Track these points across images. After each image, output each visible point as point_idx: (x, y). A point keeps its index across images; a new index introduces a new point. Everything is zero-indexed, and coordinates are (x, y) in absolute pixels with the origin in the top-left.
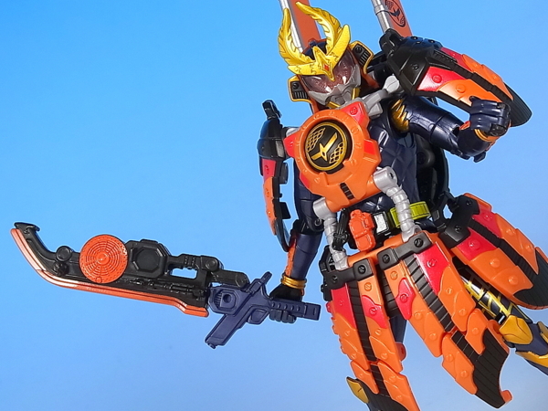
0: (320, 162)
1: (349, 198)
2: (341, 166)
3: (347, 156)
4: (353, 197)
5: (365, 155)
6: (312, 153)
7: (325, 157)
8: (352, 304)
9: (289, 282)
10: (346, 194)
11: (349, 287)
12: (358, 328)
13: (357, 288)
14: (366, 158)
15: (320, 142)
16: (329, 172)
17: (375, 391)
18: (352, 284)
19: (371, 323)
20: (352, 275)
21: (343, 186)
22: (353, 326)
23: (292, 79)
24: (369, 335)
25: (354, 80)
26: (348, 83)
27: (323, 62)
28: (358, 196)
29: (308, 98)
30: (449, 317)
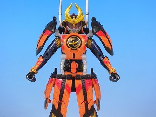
1: (73, 58)
2: (76, 49)
4: (74, 58)
6: (69, 42)
7: (73, 45)
8: (62, 84)
13: (65, 81)
15: (73, 41)
16: (72, 49)
17: (57, 108)
18: (64, 79)
21: (74, 55)
23: (64, 21)
25: (79, 29)
26: (77, 29)
27: (74, 21)
28: (76, 58)
29: (66, 27)
30: (87, 98)
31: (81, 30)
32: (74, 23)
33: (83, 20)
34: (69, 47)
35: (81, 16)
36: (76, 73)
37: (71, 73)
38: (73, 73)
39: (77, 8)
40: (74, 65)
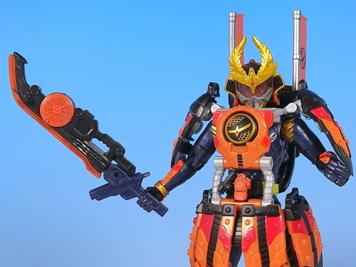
0: (233, 136)
1: (239, 165)
2: (244, 144)
3: (251, 140)
4: (242, 165)
5: (261, 144)
6: (229, 129)
7: (237, 135)
8: (212, 228)
9: (161, 188)
10: (239, 162)
11: (215, 217)
12: (209, 243)
13: (220, 219)
14: (261, 147)
15: (238, 124)
16: (234, 144)
18: (218, 216)
19: (219, 244)
20: (221, 211)
21: (240, 157)
22: (207, 241)
23: (230, 78)
24: (215, 250)
25: (266, 97)
26: (261, 98)
27: (252, 79)
28: (245, 166)
29: (235, 93)
30: (268, 262)
31: (272, 98)
32: (253, 84)
33: (276, 75)
34: (228, 141)
35: (267, 65)
36: (246, 201)
37: (236, 201)
38: (239, 201)
39: (259, 47)
40: (242, 183)
